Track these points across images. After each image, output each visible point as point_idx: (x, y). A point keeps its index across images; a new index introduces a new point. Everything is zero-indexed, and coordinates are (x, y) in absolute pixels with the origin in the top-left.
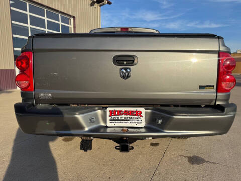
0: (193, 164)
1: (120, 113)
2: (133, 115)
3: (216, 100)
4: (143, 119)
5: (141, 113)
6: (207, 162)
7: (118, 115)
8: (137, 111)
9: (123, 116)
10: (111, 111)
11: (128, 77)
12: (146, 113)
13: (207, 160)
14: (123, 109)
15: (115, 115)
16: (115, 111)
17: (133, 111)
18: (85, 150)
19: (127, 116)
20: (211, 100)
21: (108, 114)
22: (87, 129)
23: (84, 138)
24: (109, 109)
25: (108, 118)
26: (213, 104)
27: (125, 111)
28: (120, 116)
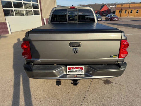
0: (106, 84)
1: (73, 68)
2: (79, 69)
3: (118, 62)
4: (84, 71)
5: (82, 68)
6: (112, 83)
7: (72, 69)
8: (81, 68)
9: (74, 70)
10: (69, 68)
11: (76, 52)
12: (85, 68)
13: (112, 82)
14: (74, 67)
15: (71, 69)
16: (71, 68)
17: (79, 68)
18: (58, 85)
19: (76, 70)
20: (116, 62)
21: (67, 69)
22: (58, 77)
23: (58, 80)
24: (68, 67)
25: (68, 71)
26: (116, 63)
27: (75, 68)
28: (73, 70)
